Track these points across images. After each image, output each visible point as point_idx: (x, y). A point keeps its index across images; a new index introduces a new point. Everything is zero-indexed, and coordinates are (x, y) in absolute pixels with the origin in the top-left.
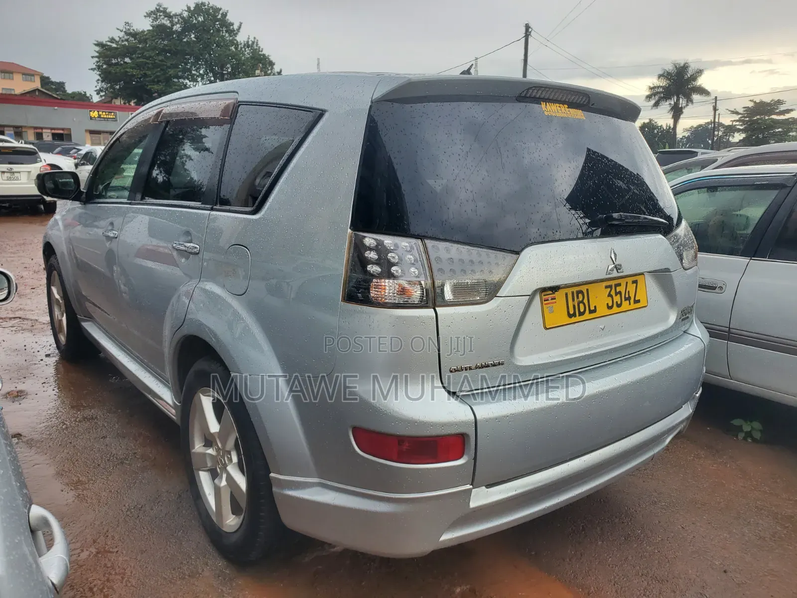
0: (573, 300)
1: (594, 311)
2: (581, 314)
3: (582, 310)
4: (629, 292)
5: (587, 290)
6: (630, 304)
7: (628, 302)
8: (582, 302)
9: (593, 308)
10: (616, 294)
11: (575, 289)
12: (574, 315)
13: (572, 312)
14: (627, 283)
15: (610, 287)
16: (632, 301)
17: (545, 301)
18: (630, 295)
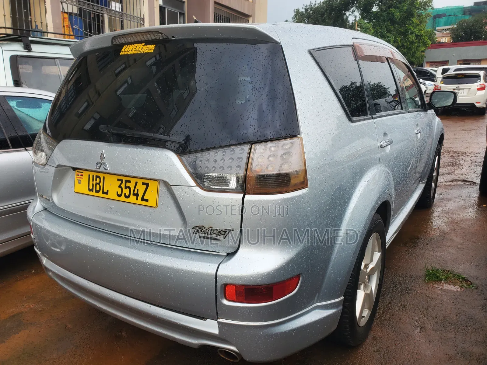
0: (93, 180)
1: (107, 193)
2: (97, 192)
3: (98, 189)
4: (138, 190)
5: (104, 178)
6: (137, 199)
7: (135, 197)
8: (99, 184)
9: (106, 191)
10: (126, 188)
11: (96, 174)
12: (92, 190)
13: (91, 188)
14: (136, 183)
15: (122, 181)
16: (140, 198)
17: (77, 175)
18: (139, 193)
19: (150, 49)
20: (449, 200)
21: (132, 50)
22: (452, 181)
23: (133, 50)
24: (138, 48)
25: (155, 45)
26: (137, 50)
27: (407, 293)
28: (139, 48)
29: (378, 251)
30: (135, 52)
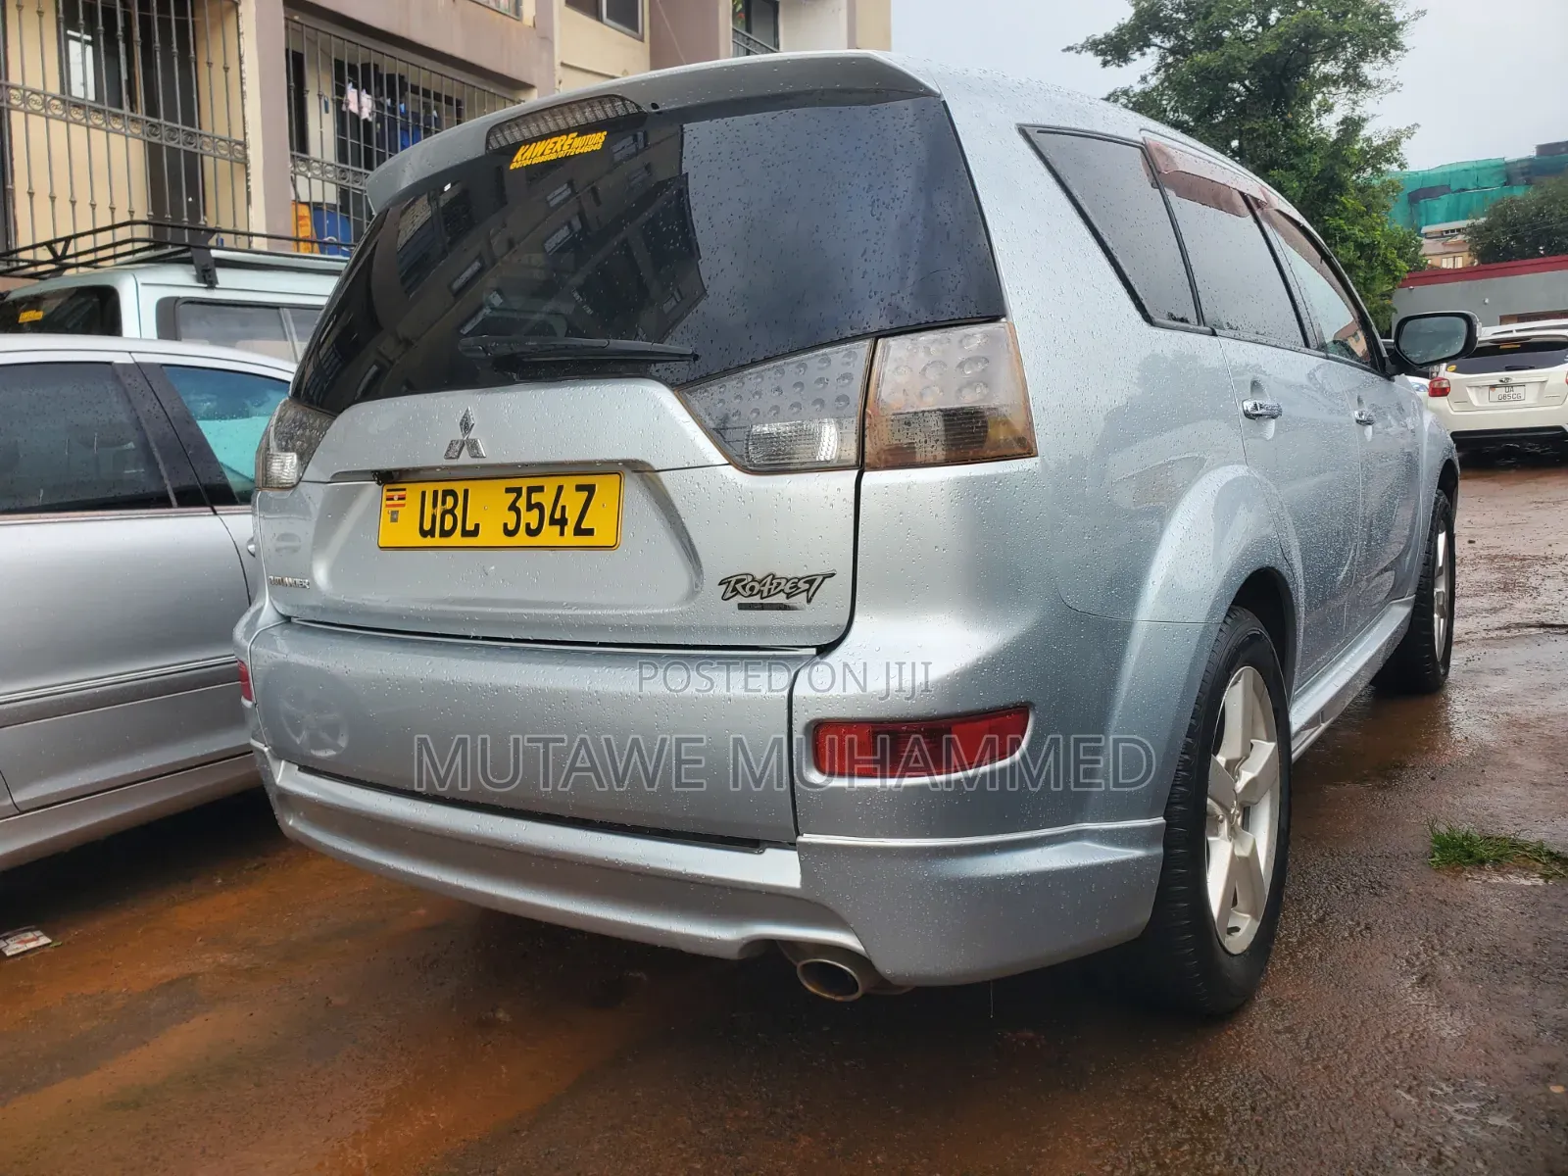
0: (435, 505)
1: (475, 533)
2: (445, 534)
3: (448, 526)
4: (564, 508)
5: (466, 492)
6: (562, 533)
7: (557, 528)
8: (451, 512)
9: (472, 528)
10: (530, 507)
11: (441, 487)
12: (431, 533)
13: (427, 526)
14: (560, 489)
15: (518, 491)
16: (569, 528)
17: (388, 499)
18: (566, 516)
19: (595, 141)
20: (1498, 672)
21: (542, 154)
22: (1508, 628)
23: (547, 151)
24: (558, 146)
25: (605, 133)
26: (556, 151)
27: (1376, 894)
28: (562, 146)
29: (1264, 736)
30: (553, 157)
